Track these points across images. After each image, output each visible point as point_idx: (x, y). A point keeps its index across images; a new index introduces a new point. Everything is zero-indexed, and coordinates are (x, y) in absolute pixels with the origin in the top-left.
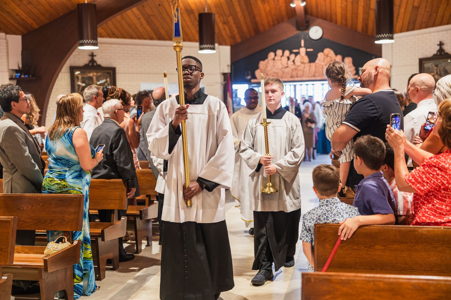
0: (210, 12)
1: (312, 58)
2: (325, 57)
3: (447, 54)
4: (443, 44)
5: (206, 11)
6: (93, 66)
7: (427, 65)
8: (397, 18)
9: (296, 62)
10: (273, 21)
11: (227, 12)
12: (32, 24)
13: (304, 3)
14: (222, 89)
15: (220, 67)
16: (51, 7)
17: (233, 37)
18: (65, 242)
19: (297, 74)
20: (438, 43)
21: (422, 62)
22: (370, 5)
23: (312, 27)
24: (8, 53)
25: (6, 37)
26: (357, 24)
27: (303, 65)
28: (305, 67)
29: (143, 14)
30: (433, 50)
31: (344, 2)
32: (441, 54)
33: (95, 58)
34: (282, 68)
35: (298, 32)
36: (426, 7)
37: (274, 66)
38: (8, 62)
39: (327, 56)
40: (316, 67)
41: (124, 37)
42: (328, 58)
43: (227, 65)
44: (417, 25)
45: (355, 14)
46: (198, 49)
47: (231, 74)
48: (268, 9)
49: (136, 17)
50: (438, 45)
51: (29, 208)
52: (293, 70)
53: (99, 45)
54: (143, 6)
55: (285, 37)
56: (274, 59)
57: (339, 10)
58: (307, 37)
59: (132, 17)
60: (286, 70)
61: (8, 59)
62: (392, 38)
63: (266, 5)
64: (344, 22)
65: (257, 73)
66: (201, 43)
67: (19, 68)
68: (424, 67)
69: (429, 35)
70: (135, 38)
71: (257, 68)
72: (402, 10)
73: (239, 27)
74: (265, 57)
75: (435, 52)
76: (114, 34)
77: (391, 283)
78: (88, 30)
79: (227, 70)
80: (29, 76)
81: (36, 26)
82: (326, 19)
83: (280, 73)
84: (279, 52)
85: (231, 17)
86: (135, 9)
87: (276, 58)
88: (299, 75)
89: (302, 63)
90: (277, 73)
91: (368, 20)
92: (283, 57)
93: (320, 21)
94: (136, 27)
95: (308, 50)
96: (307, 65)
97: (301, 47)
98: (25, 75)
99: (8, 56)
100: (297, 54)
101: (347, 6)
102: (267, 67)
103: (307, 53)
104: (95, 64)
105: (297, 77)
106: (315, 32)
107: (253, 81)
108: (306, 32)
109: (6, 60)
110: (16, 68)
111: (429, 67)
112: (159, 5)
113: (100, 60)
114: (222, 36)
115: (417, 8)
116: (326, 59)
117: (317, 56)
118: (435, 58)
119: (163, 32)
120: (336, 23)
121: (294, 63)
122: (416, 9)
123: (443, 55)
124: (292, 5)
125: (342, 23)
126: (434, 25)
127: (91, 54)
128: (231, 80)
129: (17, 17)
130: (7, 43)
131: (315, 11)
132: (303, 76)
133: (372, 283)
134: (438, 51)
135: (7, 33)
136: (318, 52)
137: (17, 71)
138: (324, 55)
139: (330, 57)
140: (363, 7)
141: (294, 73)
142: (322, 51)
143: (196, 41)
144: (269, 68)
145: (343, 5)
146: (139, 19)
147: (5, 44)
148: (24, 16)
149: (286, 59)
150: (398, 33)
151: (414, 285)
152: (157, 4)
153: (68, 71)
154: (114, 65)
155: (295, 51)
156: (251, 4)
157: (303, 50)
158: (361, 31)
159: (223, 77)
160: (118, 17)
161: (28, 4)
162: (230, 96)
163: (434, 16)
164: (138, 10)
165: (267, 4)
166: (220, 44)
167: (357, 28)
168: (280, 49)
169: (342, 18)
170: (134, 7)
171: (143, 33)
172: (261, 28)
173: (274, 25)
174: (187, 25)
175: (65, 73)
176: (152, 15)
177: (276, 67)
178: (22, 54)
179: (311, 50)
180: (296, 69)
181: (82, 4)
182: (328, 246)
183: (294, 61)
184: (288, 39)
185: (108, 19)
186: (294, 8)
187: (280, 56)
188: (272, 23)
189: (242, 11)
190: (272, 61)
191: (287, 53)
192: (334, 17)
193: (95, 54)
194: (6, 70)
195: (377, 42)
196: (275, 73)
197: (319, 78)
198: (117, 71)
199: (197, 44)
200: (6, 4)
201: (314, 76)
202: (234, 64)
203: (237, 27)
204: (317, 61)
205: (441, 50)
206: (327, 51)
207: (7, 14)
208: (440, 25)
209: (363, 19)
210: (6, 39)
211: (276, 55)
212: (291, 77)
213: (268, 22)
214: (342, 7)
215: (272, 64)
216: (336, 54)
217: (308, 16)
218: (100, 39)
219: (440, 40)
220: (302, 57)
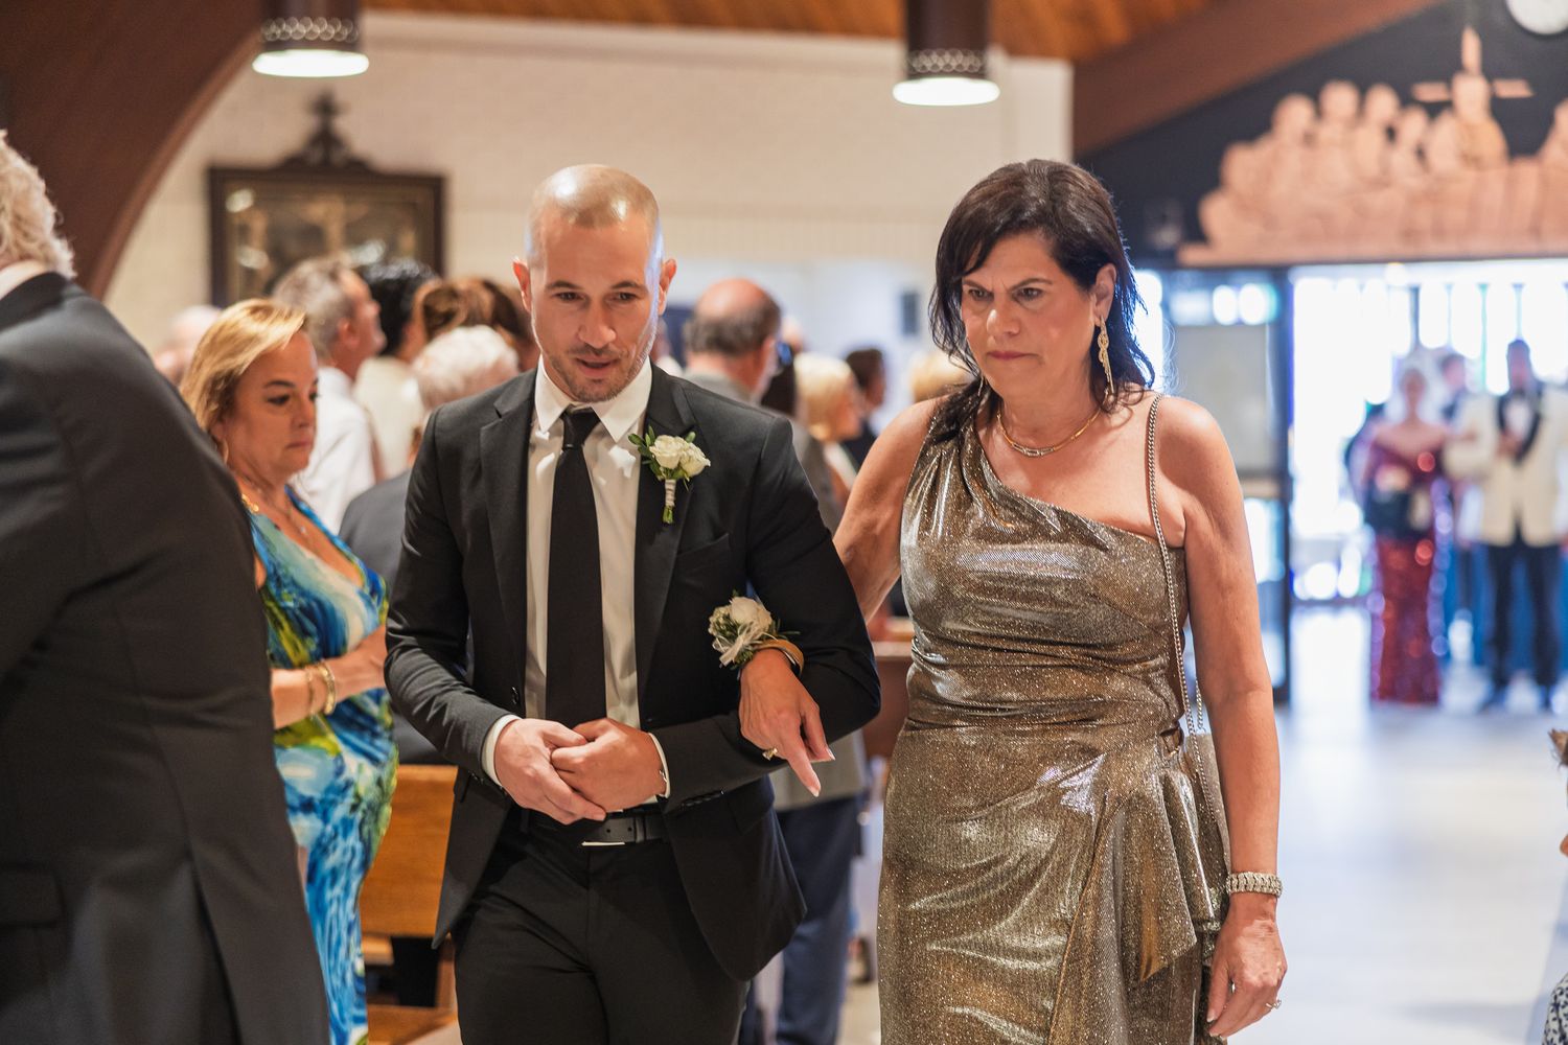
1: (1524, 132)
6: (326, 163)
9: (1431, 153)
19: (1439, 221)
27: (1470, 175)
28: (1481, 184)
33: (344, 125)
34: (1354, 187)
37: (1307, 176)
40: (1544, 182)
52: (1414, 200)
55: (1368, 21)
56: (1309, 139)
58: (1498, 16)
60: (1378, 200)
65: (1217, 213)
71: (1212, 180)
74: (1256, 125)
83: (1344, 216)
84: (1340, 98)
87: (1323, 131)
88: (1446, 227)
89: (1471, 160)
90: (1324, 217)
92: (1359, 128)
95: (1503, 90)
96: (1497, 172)
97: (1461, 71)
100: (1434, 110)
102: (1269, 178)
103: (1499, 109)
104: (337, 157)
105: (1438, 234)
107: (1193, 255)
113: (366, 137)
114: (1024, 10)
117: (1552, 124)
121: (1424, 163)
127: (317, 100)
132: (1471, 229)
141: (1423, 218)
143: (877, 32)
144: (1280, 190)
149: (1380, 138)
153: (198, 188)
154: (436, 164)
155: (1430, 92)
157: (1471, 92)
166: (1015, 51)
168: (1341, 75)
175: (177, 199)
177: (1323, 184)
179: (1521, 90)
180: (1433, 196)
183: (1421, 153)
184: (1388, 28)
187: (1342, 122)
190: (1301, 148)
191: (1383, 102)
193: (341, 97)
196: (1312, 211)
198: (459, 194)
201: (1533, 232)
204: (1554, 150)
212: (1405, 236)
215: (1300, 165)
220: (1469, 130)
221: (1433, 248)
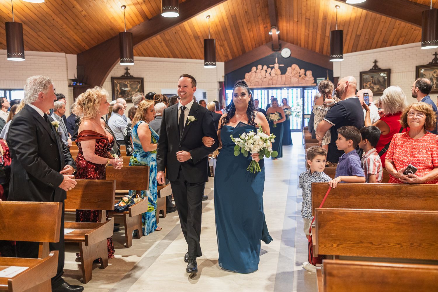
0: (211, 38)
1: (283, 71)
2: (293, 70)
3: (380, 69)
4: (377, 62)
5: (209, 38)
6: (127, 76)
7: (366, 76)
8: (345, 43)
9: (271, 73)
10: (255, 44)
11: (223, 38)
12: (85, 46)
13: (279, 32)
14: (219, 93)
15: (217, 77)
16: (99, 34)
17: (227, 56)
18: (137, 198)
19: (272, 83)
20: (374, 61)
21: (362, 74)
22: (325, 33)
23: (283, 49)
24: (67, 67)
25: (66, 55)
26: (316, 47)
27: (277, 76)
28: (278, 78)
29: (164, 40)
30: (369, 66)
31: (307, 31)
32: (375, 69)
33: (129, 71)
34: (262, 78)
35: (273, 52)
36: (365, 35)
37: (256, 77)
38: (67, 74)
39: (294, 70)
40: (286, 77)
41: (150, 56)
42: (295, 71)
43: (222, 76)
44: (359, 48)
45: (314, 40)
46: (204, 64)
47: (225, 82)
48: (252, 35)
49: (159, 41)
50: (373, 62)
51: (113, 175)
52: (269, 80)
53: (134, 61)
54: (164, 34)
55: (263, 56)
56: (256, 72)
57: (303, 37)
58: (280, 56)
59: (156, 42)
60: (265, 80)
61: (67, 72)
62: (342, 58)
63: (251, 34)
64: (306, 46)
66: (206, 61)
67: (75, 78)
68: (363, 79)
69: (367, 55)
70: (157, 57)
71: (244, 77)
72: (348, 37)
73: (231, 49)
74: (249, 71)
75: (371, 68)
76: (142, 54)
77: (369, 214)
78: (127, 51)
79: (222, 80)
80: (83, 84)
81: (87, 48)
82: (293, 44)
83: (260, 82)
84: (260, 67)
85: (226, 41)
86: (158, 36)
87: (257, 71)
88: (273, 84)
89: (276, 75)
90: (258, 82)
91: (324, 44)
92: (262, 70)
93: (289, 44)
94: (158, 49)
95: (280, 65)
96: (280, 76)
97: (275, 63)
98: (80, 83)
99: (67, 69)
100: (272, 68)
101: (309, 34)
102: (251, 77)
103: (280, 68)
104: (129, 76)
105: (273, 85)
106: (286, 53)
108: (279, 52)
109: (66, 73)
110: (74, 78)
111: (367, 78)
112: (176, 33)
113: (132, 73)
114: (219, 55)
115: (360, 36)
116: (293, 72)
117: (287, 70)
118: (371, 71)
119: (177, 53)
120: (301, 46)
121: (270, 75)
122: (358, 36)
123: (377, 70)
124: (270, 33)
125: (305, 46)
126: (370, 49)
127: (126, 68)
128: (225, 87)
129: (74, 42)
130: (67, 60)
131: (285, 37)
132: (277, 84)
133: (358, 214)
134: (373, 67)
135: (66, 53)
136: (288, 67)
137: (73, 80)
138: (292, 69)
139: (296, 70)
140: (321, 35)
141: (270, 82)
142: (291, 66)
143: (201, 59)
144: (252, 78)
145: (306, 34)
146: (160, 43)
147: (65, 61)
148: (79, 41)
149: (265, 72)
150: (345, 53)
151: (383, 215)
152: (174, 33)
153: (110, 80)
154: (142, 77)
155: (271, 66)
156: (240, 32)
157: (276, 66)
158: (318, 52)
159: (219, 84)
160: (146, 42)
161: (83, 32)
162: (224, 99)
163: (371, 41)
164: (160, 37)
165: (251, 32)
166: (218, 61)
167: (315, 50)
168: (260, 64)
169: (305, 42)
170: (157, 35)
171: (163, 53)
172: (247, 50)
173: (256, 47)
174: (195, 47)
175: (107, 81)
176: (170, 40)
177: (258, 78)
178: (77, 68)
179: (283, 65)
180: (271, 79)
181: (122, 33)
182: (320, 196)
183: (270, 73)
184: (266, 57)
185: (139, 44)
186: (271, 35)
187: (260, 70)
188: (255, 46)
189: (234, 37)
190: (255, 73)
191: (265, 67)
192: (299, 42)
193: (128, 68)
194: (66, 80)
195: (331, 60)
196: (256, 81)
197: (288, 86)
198: (145, 80)
199: (203, 61)
200: (67, 32)
201: (285, 84)
202: (226, 75)
203: (230, 49)
204: (287, 73)
205: (375, 66)
206: (294, 66)
207: (67, 39)
208: (375, 48)
209: (320, 43)
210: (66, 57)
211: (257, 69)
212: (268, 85)
213: (252, 45)
214: (305, 35)
215: (254, 75)
216: (300, 69)
217: (281, 41)
218: (135, 58)
219: (375, 59)
220: (276, 71)
221: (272, 86)
